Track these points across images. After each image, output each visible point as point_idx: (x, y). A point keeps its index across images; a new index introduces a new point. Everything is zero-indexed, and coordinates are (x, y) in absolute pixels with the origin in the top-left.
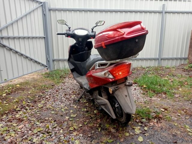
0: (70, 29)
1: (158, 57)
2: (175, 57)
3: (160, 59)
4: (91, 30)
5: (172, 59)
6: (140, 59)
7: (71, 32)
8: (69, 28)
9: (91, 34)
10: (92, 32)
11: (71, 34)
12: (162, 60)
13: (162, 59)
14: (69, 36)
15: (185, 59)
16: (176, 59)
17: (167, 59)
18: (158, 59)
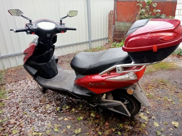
0: (32, 22)
1: (88, 40)
2: (100, 38)
3: (90, 42)
4: (60, 22)
5: (98, 40)
6: (75, 45)
7: (34, 27)
8: (30, 21)
9: (60, 27)
10: (61, 24)
11: (35, 29)
12: (92, 43)
13: (91, 41)
14: (33, 32)
15: (106, 39)
16: (101, 40)
17: (95, 41)
18: (89, 42)
